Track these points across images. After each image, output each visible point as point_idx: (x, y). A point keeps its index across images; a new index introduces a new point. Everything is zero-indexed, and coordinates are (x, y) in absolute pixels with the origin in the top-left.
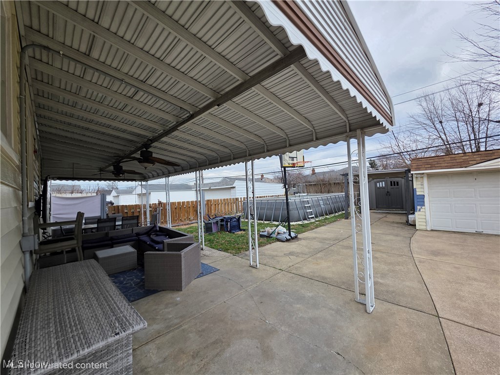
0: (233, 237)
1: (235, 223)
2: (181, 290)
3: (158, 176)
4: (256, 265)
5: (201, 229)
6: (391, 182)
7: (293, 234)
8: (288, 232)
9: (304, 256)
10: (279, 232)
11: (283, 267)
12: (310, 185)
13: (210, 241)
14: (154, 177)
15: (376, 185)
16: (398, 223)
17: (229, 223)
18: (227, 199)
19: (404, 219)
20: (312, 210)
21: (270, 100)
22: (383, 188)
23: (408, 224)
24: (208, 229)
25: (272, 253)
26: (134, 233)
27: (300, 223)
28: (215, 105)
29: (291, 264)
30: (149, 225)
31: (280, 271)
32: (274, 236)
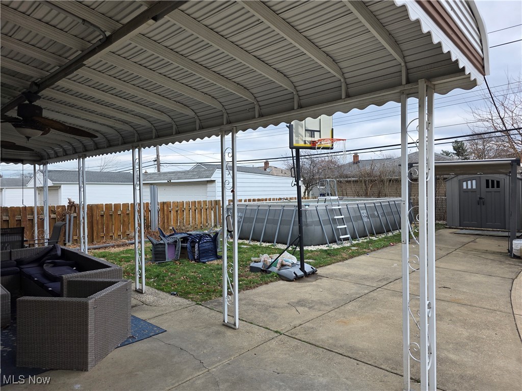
0: (202, 270)
1: (208, 246)
2: (86, 370)
3: (65, 155)
4: (233, 322)
5: (141, 255)
6: (487, 181)
7: (308, 268)
8: (299, 263)
9: (323, 307)
10: (285, 263)
11: (283, 328)
12: (347, 182)
13: (158, 276)
14: (58, 157)
15: (461, 186)
16: (494, 253)
17: (197, 244)
18: (199, 202)
19: (503, 246)
20: (346, 226)
21: (258, 16)
22: (472, 191)
23: (510, 256)
24: (157, 254)
25: (267, 300)
26: (13, 258)
27: (324, 247)
28: (148, 19)
29: (297, 322)
30: (46, 245)
31: (276, 335)
32: (274, 269)
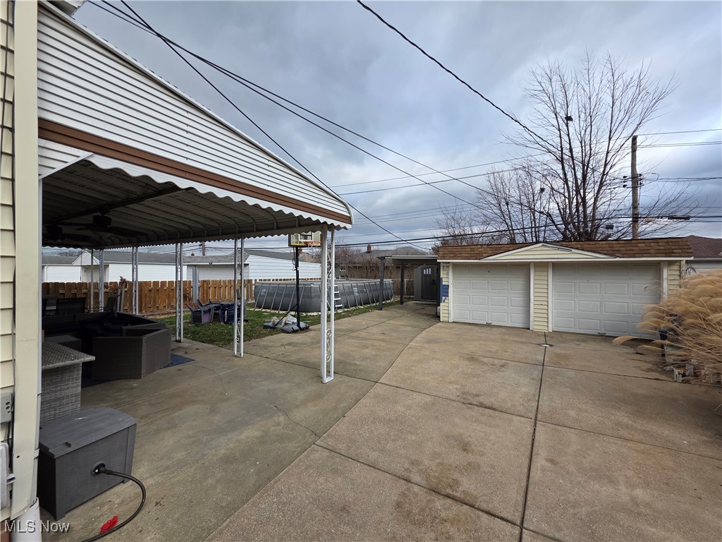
2: (140, 378)
7: (302, 325)
9: (302, 345)
10: (287, 322)
11: (271, 355)
13: (194, 333)
15: (422, 272)
17: (226, 311)
20: (340, 299)
24: (195, 319)
25: (269, 344)
26: (77, 320)
29: (282, 353)
30: (102, 311)
31: (265, 359)
32: (279, 326)
